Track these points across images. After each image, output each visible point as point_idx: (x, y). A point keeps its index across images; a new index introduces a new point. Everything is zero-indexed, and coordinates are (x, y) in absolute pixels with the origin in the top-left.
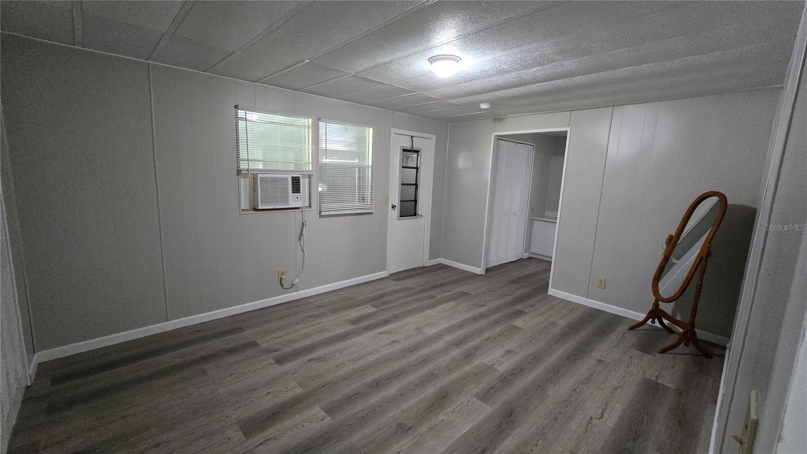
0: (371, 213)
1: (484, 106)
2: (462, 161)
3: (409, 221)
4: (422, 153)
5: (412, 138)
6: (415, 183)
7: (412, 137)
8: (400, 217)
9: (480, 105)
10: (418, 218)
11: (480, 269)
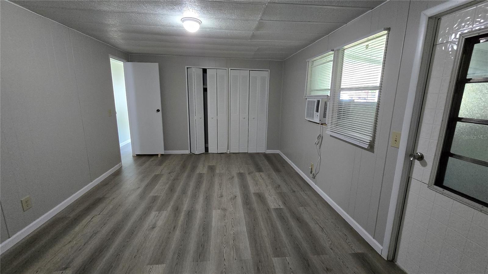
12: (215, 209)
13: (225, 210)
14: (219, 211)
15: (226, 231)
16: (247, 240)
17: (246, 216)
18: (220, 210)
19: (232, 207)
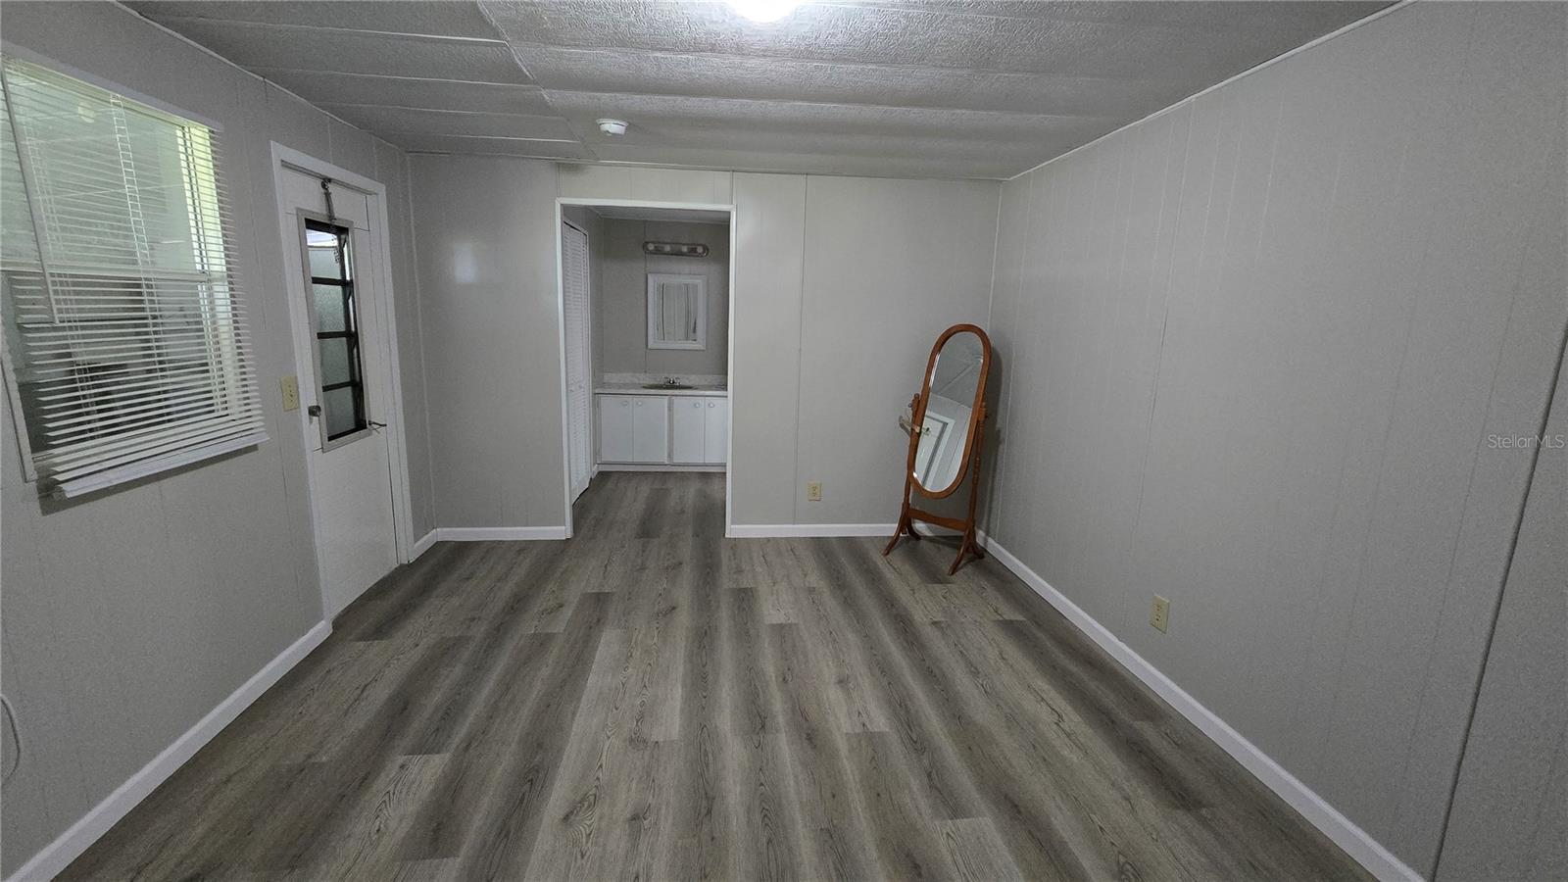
0: (254, 448)
1: (612, 126)
2: (465, 265)
3: (354, 447)
4: (355, 236)
5: (324, 186)
6: (342, 329)
7: (326, 181)
8: (331, 438)
9: (601, 121)
10: (370, 434)
11: (563, 528)
12: (673, 741)
13: (636, 741)
14: (657, 734)
15: (645, 673)
16: (597, 658)
17: (570, 716)
18: (654, 738)
19: (604, 758)
